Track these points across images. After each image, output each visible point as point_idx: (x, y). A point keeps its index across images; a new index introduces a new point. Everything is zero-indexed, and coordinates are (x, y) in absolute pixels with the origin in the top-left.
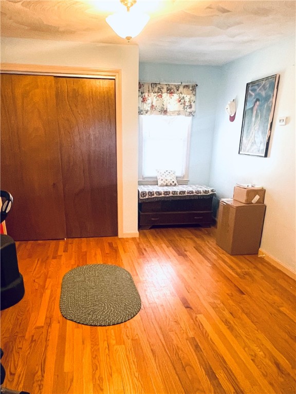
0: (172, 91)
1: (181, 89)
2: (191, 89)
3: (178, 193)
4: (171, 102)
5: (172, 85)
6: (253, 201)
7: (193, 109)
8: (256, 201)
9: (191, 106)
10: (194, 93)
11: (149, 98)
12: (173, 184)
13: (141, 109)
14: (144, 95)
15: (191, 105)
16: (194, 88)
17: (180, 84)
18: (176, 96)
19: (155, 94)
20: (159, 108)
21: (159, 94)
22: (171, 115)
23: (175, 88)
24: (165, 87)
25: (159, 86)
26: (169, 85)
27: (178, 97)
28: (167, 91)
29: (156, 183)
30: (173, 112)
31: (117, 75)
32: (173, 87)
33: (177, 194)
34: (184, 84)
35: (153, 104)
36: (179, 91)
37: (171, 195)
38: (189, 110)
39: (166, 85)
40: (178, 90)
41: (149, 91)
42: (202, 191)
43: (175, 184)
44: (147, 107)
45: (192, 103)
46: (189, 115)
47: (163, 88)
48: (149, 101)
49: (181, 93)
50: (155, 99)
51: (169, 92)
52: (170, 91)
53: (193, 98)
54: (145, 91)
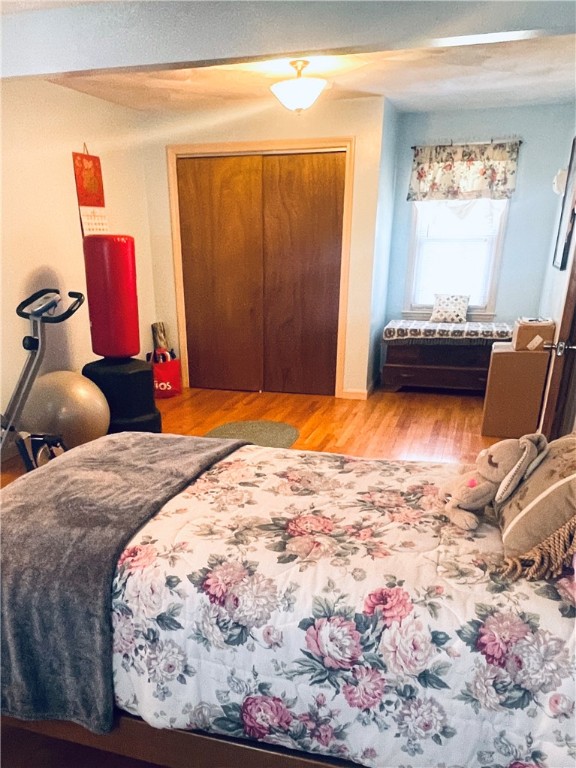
0: (473, 156)
1: (489, 152)
2: (508, 149)
3: (450, 333)
4: (468, 175)
5: (472, 146)
6: (529, 346)
7: (509, 185)
8: (536, 345)
9: (505, 181)
10: (514, 156)
11: (432, 172)
12: (457, 319)
13: (415, 190)
14: (421, 166)
15: (506, 179)
16: (516, 147)
17: (489, 142)
18: (478, 165)
19: (442, 164)
20: (443, 188)
21: (448, 163)
22: (465, 199)
23: (478, 151)
24: (460, 152)
25: (449, 150)
26: (467, 146)
27: (482, 167)
28: (463, 156)
29: (426, 318)
30: (470, 194)
31: (348, 145)
32: (474, 149)
33: (447, 335)
34: (496, 142)
35: (436, 181)
36: (485, 156)
37: (437, 336)
38: (501, 188)
39: (463, 146)
40: (483, 154)
41: (431, 159)
42: (494, 332)
43: (461, 320)
44: (425, 186)
45: (509, 176)
46: (501, 198)
47: (455, 153)
48: (430, 178)
49: (488, 159)
50: (440, 172)
51: (466, 158)
52: (468, 156)
53: (511, 166)
54: (424, 160)
